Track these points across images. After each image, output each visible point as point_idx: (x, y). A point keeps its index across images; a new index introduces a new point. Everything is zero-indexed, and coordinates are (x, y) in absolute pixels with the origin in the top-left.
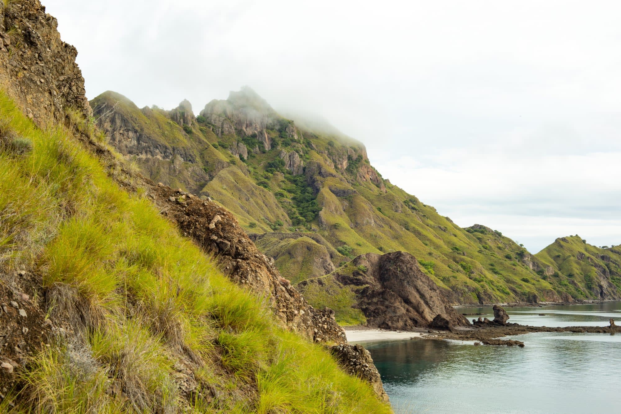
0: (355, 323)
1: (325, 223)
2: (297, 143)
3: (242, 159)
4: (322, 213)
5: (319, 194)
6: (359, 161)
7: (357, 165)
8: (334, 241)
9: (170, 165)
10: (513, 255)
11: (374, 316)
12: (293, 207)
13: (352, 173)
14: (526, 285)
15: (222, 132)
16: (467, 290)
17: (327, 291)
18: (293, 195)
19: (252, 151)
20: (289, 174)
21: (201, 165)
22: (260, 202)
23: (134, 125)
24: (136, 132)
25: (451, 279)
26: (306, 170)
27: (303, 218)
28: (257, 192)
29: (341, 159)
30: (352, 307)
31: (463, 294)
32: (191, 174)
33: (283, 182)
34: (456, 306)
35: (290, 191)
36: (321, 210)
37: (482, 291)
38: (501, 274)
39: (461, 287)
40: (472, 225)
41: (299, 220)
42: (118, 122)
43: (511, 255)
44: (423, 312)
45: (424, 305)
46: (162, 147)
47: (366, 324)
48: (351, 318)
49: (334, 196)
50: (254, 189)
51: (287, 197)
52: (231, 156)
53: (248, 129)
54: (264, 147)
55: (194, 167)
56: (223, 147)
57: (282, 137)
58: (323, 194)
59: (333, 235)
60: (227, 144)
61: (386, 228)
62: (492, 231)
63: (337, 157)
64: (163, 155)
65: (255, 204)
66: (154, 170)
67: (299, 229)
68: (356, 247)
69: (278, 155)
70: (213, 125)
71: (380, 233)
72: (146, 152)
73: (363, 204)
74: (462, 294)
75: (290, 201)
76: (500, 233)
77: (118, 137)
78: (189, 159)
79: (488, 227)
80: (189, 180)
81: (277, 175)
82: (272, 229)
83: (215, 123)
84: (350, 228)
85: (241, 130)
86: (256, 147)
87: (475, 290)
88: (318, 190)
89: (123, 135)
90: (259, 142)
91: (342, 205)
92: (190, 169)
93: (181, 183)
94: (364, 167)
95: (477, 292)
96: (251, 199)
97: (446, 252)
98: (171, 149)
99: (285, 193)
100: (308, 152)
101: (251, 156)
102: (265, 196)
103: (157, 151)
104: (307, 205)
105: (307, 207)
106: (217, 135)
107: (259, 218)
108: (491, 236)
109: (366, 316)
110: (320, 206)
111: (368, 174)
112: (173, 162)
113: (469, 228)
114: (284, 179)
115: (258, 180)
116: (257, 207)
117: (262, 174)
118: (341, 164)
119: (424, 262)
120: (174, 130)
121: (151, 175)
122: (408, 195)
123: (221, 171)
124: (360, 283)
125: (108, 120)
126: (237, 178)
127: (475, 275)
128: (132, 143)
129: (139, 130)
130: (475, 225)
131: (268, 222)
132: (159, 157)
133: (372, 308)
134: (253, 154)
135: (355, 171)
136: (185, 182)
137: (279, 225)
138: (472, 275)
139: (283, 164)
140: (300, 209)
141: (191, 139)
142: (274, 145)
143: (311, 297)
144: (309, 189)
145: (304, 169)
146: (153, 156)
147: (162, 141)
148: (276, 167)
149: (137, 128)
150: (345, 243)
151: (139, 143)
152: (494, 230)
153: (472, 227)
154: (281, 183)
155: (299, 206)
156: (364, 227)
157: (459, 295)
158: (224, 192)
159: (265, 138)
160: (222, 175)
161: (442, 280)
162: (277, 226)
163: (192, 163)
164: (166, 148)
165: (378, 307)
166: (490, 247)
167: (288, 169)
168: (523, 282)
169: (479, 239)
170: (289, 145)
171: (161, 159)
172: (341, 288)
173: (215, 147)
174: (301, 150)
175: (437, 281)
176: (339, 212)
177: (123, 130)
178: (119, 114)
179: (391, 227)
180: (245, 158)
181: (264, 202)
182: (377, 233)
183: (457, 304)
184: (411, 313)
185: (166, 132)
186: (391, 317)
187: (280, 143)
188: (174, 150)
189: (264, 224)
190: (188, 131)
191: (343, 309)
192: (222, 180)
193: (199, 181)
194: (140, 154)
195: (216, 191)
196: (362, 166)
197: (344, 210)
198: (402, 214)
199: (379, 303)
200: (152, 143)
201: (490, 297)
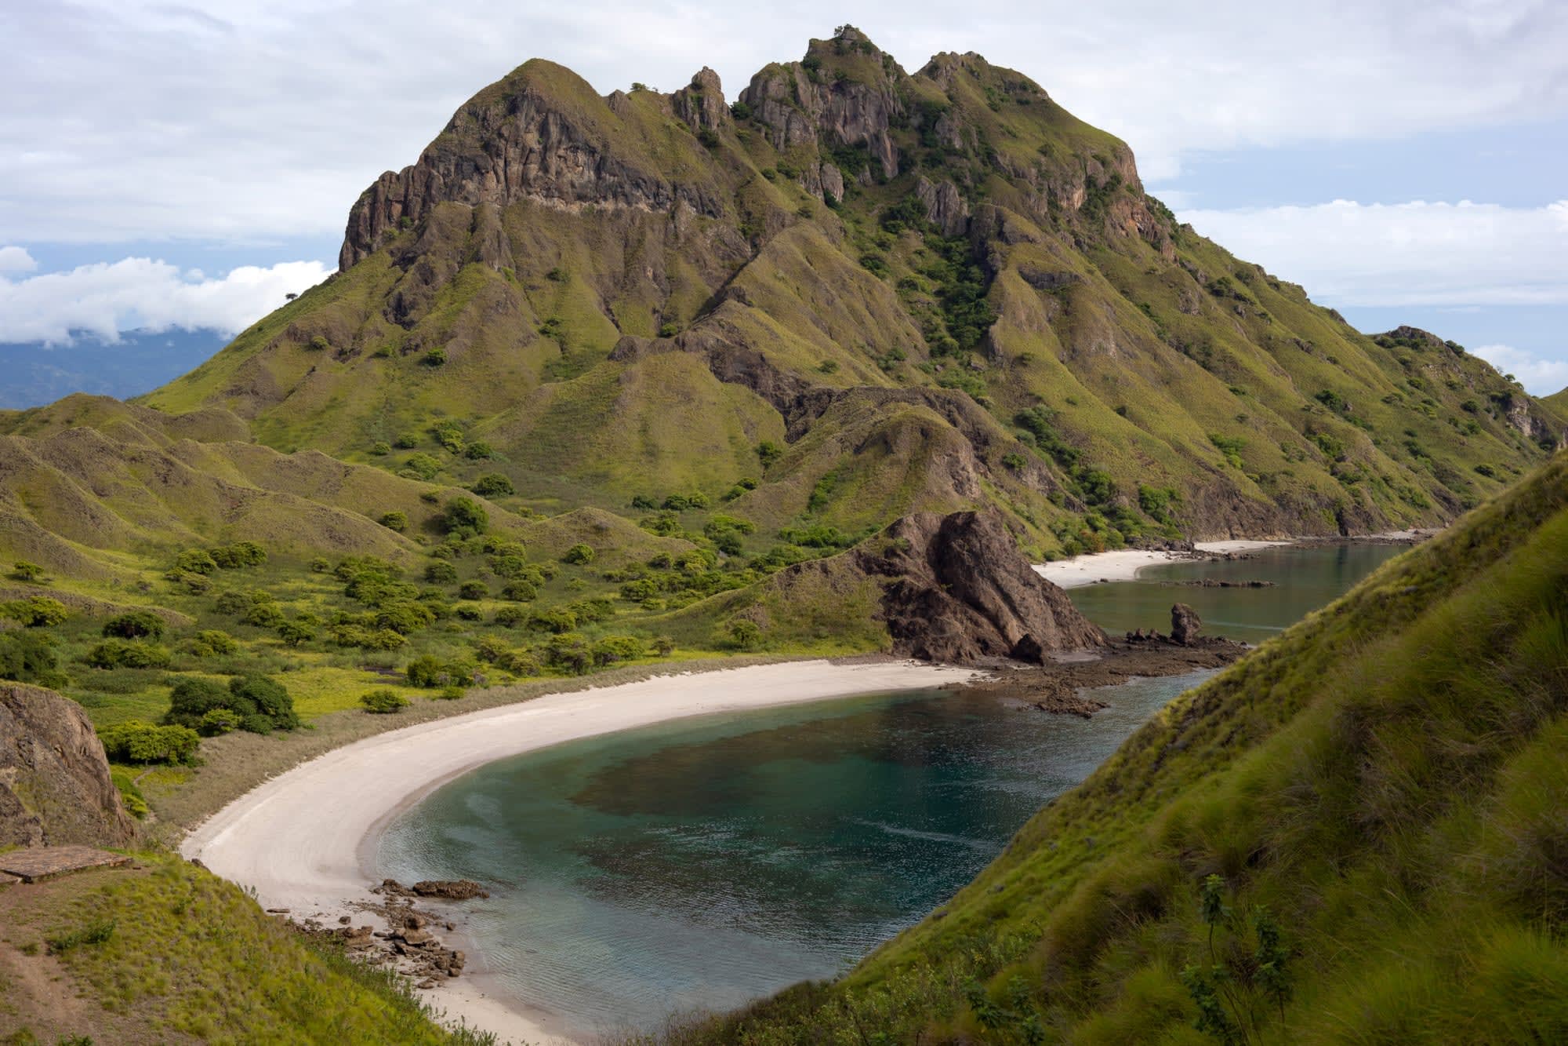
0: (869, 648)
1: (1001, 353)
2: (961, 157)
3: (829, 202)
4: (995, 330)
5: (994, 284)
6: (1113, 190)
7: (1107, 200)
8: (1017, 394)
9: (667, 224)
10: (1481, 402)
11: (907, 637)
12: (935, 313)
13: (1092, 218)
14: (1482, 483)
15: (787, 140)
16: (1312, 503)
17: (834, 586)
18: (938, 284)
19: (855, 180)
20: (936, 233)
21: (735, 221)
22: (860, 306)
23: (589, 136)
24: (592, 152)
25: (1279, 478)
26: (973, 226)
27: (953, 340)
28: (854, 284)
29: (1068, 187)
30: (873, 617)
31: (1303, 512)
32: (713, 242)
33: (920, 253)
34: (1280, 540)
35: (932, 275)
36: (994, 322)
37: (1351, 506)
38: (1428, 456)
39: (1300, 497)
40: (1394, 328)
41: (945, 344)
42: (554, 131)
43: (1477, 403)
44: (1004, 627)
45: (1010, 614)
46: (649, 184)
47: (890, 651)
48: (866, 639)
49: (1027, 288)
50: (846, 277)
51: (923, 290)
52: (803, 198)
53: (847, 128)
54: (882, 170)
55: (718, 226)
56: (789, 175)
57: (925, 145)
58: (1001, 286)
59: (1018, 380)
60: (797, 168)
61: (1146, 359)
62: (1441, 343)
63: (1060, 182)
64: (652, 201)
65: (846, 311)
66: (633, 235)
67: (943, 365)
68: (1063, 408)
69: (912, 190)
70: (766, 124)
71: (1126, 372)
72: (615, 196)
73: (1092, 306)
74: (1300, 513)
75: (931, 299)
76: (1461, 347)
77: (554, 162)
78: (707, 209)
79: (1432, 333)
80: (708, 257)
81: (908, 236)
82: (880, 368)
83: (772, 119)
84: (1057, 361)
85: (833, 131)
86: (864, 171)
87: (1335, 504)
88: (991, 275)
89: (566, 160)
90: (873, 159)
91: (1046, 307)
92: (710, 232)
93: (689, 263)
94: (1123, 202)
95: (1337, 508)
96: (838, 301)
97: (1291, 409)
98: (669, 188)
99: (921, 280)
100: (984, 178)
101: (852, 192)
102: (870, 292)
103: (639, 193)
104: (966, 309)
105: (965, 314)
106: (777, 146)
107: (853, 343)
108: (1435, 356)
109: (894, 635)
110: (993, 313)
111: (1133, 218)
112: (673, 217)
113: (1387, 334)
114: (922, 247)
115: (862, 250)
116: (852, 319)
117: (873, 235)
118: (1068, 198)
119: (1222, 438)
120: (678, 144)
121: (626, 246)
122: (1235, 262)
123: (777, 237)
124: (894, 571)
125: (532, 127)
126: (813, 253)
127: (1348, 467)
128: (586, 178)
129: (599, 148)
130: (1401, 328)
131: (873, 352)
132: (643, 206)
133: (904, 621)
134: (857, 187)
135: (1101, 213)
136: (698, 261)
137: (896, 359)
138: (1340, 466)
139: (921, 210)
140: (951, 317)
141: (716, 161)
142: (905, 164)
143: (802, 597)
144: (975, 271)
145: (969, 221)
146: (629, 204)
147: (651, 171)
148: (906, 220)
149: (594, 143)
150: (1039, 399)
151: (599, 177)
152: (1445, 340)
153: (1394, 334)
154: (914, 256)
155: (948, 311)
156: (1090, 360)
157: (1291, 515)
158: (779, 286)
159: (885, 149)
160: (778, 246)
161: (1256, 481)
162: (892, 363)
163: (715, 217)
164: (658, 185)
165: (915, 619)
166: (1429, 382)
167: (933, 221)
168: (1479, 476)
169: (1404, 363)
170: (940, 162)
171: (647, 210)
172: (861, 579)
173: (769, 178)
174: (968, 174)
175: (1243, 483)
176: (1035, 326)
177: (566, 149)
178: (555, 113)
179: (1156, 357)
180: (838, 199)
181: (867, 307)
182: (1120, 373)
183: (1283, 538)
184: (982, 627)
185: (659, 149)
186: (935, 640)
187: (919, 159)
188: (675, 189)
189: (864, 357)
190: (709, 142)
191: (855, 621)
192: (776, 257)
193: (730, 258)
194: (601, 201)
195: (762, 286)
196: (1118, 200)
197: (1050, 321)
198: (1199, 317)
199: (918, 611)
200: (628, 176)
201: (1368, 520)
